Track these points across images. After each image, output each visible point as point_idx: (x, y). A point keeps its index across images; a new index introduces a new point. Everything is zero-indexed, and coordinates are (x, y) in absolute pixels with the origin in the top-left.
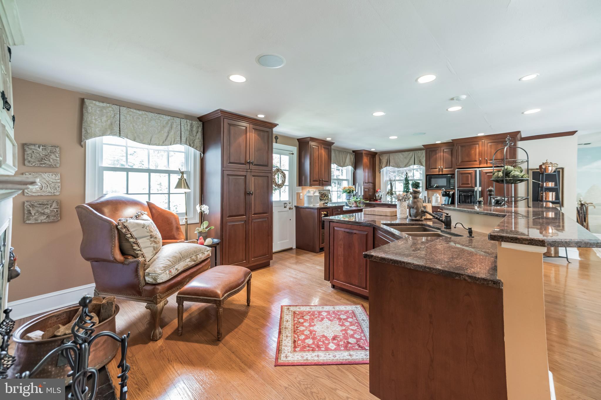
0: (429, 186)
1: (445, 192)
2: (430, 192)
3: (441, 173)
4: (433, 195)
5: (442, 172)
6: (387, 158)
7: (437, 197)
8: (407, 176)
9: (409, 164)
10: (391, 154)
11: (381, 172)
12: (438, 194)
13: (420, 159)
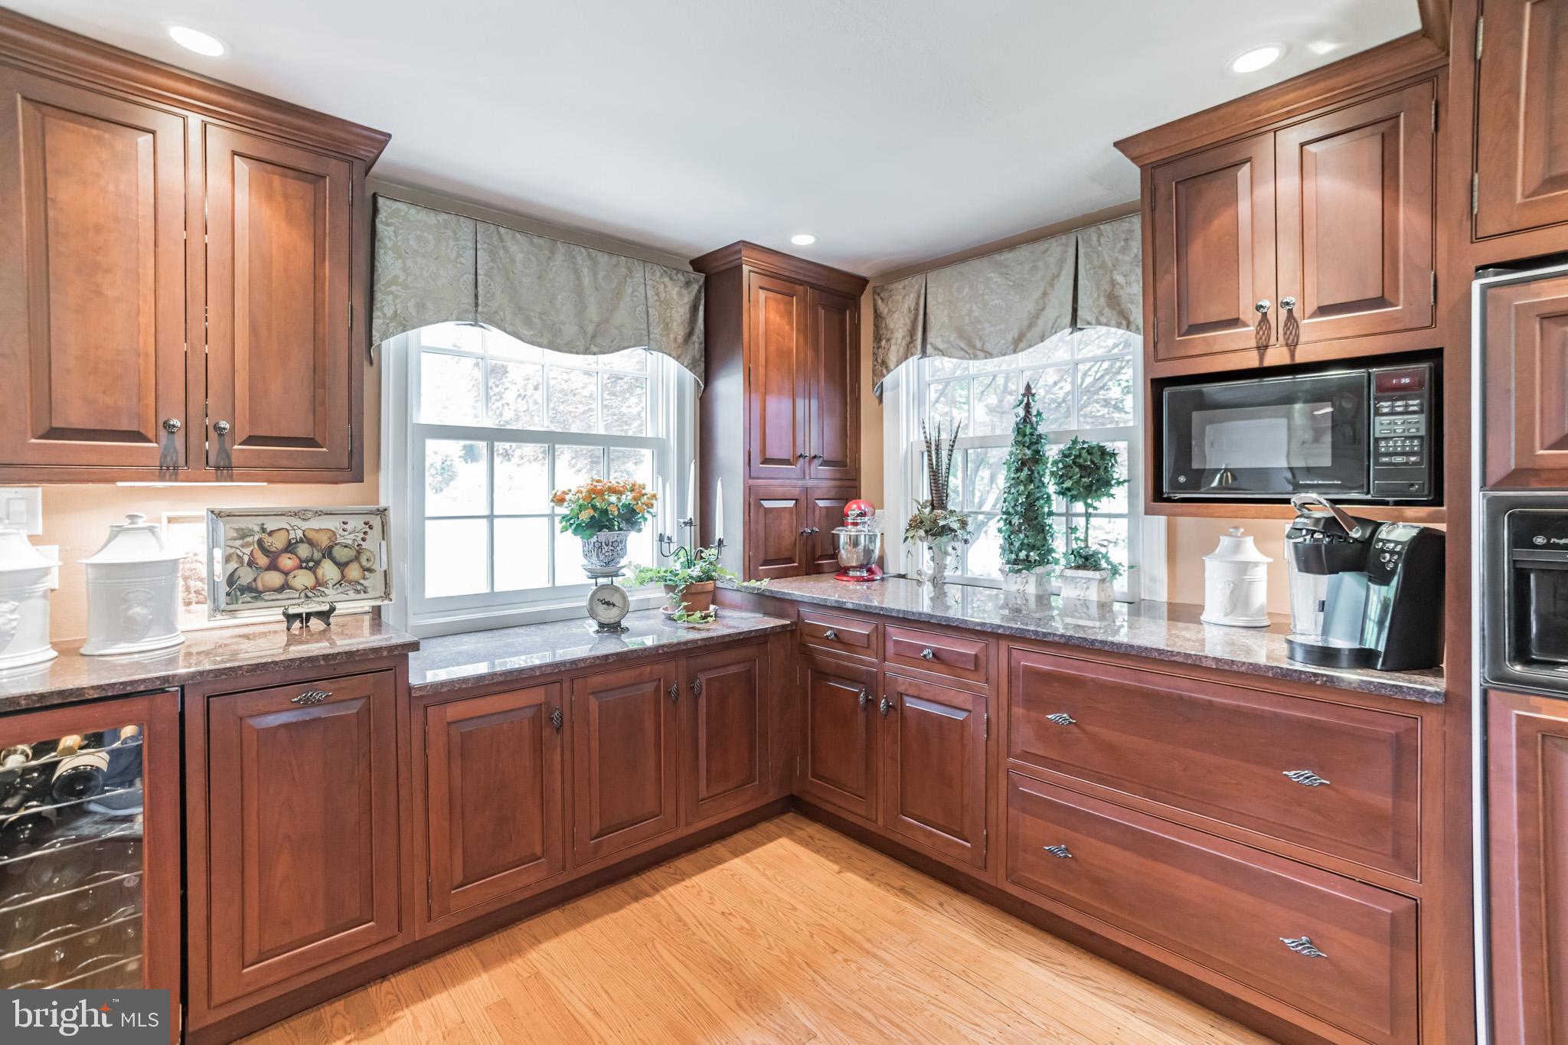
0: (1177, 471)
1: (1330, 524)
2: (1190, 523)
3: (1276, 356)
4: (1210, 547)
5: (1292, 346)
6: (910, 301)
7: (1244, 567)
8: (1028, 407)
9: (1040, 322)
10: (932, 276)
11: (887, 396)
12: (1249, 541)
13: (1113, 283)
